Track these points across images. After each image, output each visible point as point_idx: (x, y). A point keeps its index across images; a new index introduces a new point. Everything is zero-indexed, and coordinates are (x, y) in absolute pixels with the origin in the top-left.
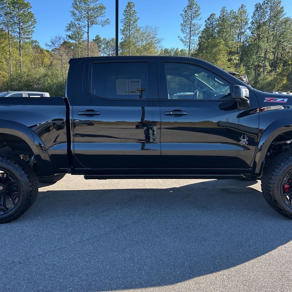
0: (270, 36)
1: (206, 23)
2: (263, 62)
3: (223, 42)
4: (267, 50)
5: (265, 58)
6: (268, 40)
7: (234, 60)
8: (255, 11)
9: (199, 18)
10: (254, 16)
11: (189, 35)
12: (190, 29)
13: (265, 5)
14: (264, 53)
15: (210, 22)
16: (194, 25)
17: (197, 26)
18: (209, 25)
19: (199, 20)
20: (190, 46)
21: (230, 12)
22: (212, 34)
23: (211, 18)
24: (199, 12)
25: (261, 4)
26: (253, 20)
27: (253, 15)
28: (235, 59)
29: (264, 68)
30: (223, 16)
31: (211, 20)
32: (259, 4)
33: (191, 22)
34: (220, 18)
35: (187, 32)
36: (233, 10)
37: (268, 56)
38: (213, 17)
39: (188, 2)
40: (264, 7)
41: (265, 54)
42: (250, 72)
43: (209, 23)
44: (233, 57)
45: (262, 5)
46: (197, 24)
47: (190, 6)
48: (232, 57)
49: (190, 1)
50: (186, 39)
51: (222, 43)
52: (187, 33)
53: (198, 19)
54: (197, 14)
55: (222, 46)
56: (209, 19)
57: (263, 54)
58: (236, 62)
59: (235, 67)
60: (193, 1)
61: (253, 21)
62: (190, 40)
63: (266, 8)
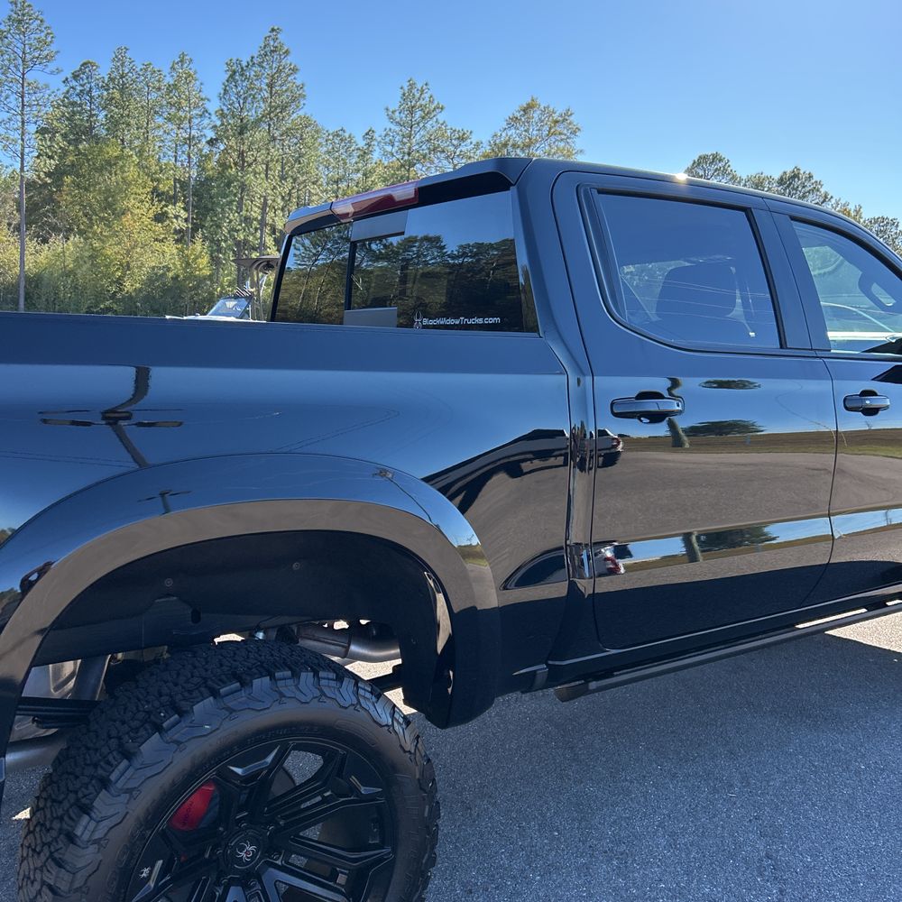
0: (272, 160)
1: (66, 89)
2: (258, 234)
3: (135, 158)
4: (266, 200)
5: (263, 223)
6: (267, 171)
7: (175, 220)
8: (227, 81)
9: (52, 66)
10: (225, 94)
11: (19, 118)
12: (22, 97)
13: (254, 68)
14: (259, 207)
15: (82, 85)
16: (36, 90)
17: (48, 92)
18: (77, 95)
19: (52, 73)
20: (22, 154)
21: (142, 67)
22: (92, 128)
23: (84, 73)
24: (53, 48)
25: (244, 64)
26: (225, 108)
27: (222, 92)
28: (176, 217)
29: (261, 250)
30: (122, 77)
31: (86, 81)
32: (239, 62)
33: (23, 74)
34: (111, 79)
35: (11, 105)
36: (150, 64)
37: (271, 218)
38: (90, 71)
39: (10, 7)
40: (253, 73)
41: (264, 213)
42: (225, 259)
43: (79, 88)
44: (171, 210)
45: (247, 66)
46: (47, 86)
47: (20, 22)
48: (166, 209)
49: (16, 4)
50: (7, 129)
51: (133, 162)
52: (10, 108)
53: (47, 70)
54: (46, 52)
55: (132, 172)
56: (75, 76)
57: (255, 212)
58: (179, 224)
59: (177, 241)
60: (29, 6)
61: (222, 110)
62: (23, 134)
63: (258, 77)
